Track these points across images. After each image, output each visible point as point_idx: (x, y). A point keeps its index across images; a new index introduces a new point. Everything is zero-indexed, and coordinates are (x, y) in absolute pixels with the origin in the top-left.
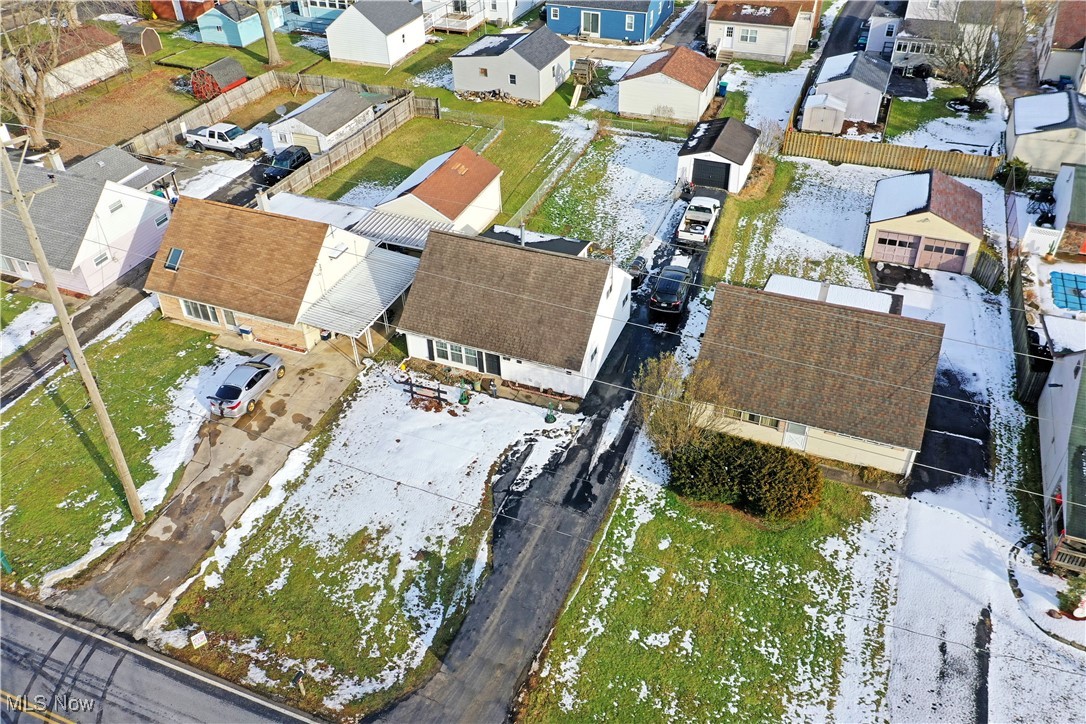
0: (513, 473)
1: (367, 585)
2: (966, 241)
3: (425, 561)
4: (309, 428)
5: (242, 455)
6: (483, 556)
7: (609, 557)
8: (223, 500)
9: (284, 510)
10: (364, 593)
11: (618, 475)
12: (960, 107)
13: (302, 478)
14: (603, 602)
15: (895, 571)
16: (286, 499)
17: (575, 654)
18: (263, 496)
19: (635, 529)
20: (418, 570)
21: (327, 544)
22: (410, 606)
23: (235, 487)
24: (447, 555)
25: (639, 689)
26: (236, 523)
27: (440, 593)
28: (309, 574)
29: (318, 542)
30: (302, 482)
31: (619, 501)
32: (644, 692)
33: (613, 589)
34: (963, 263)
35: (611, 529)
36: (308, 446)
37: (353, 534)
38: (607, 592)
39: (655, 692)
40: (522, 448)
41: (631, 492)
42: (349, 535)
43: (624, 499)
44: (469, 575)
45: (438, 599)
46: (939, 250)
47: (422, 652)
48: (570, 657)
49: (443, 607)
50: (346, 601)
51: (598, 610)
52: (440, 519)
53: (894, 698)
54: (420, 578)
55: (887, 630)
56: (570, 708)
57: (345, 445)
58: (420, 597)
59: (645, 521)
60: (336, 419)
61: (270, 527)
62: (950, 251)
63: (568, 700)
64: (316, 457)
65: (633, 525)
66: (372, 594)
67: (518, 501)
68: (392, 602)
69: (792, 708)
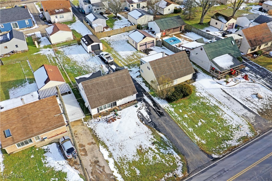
0: (145, 119)
1: (153, 157)
2: (153, 40)
3: (155, 144)
4: (95, 144)
5: (90, 160)
6: (162, 135)
7: (177, 119)
8: (102, 171)
9: (116, 161)
10: (154, 158)
11: (160, 106)
12: (116, 18)
13: (110, 153)
14: (186, 126)
15: (208, 92)
16: (113, 159)
17: (195, 135)
18: (108, 162)
19: (174, 112)
20: (157, 146)
21: (135, 157)
22: (165, 152)
23: (100, 166)
24: (157, 140)
25: (208, 132)
26: (112, 172)
27: (165, 146)
28: (141, 165)
29: (133, 159)
30: (111, 153)
31: (166, 110)
32: (209, 132)
33: (185, 123)
34: (154, 44)
35: (171, 115)
36: (101, 147)
37: (136, 152)
38: (185, 124)
39: (210, 130)
40: (140, 114)
41: (165, 108)
42: (136, 153)
43: (166, 109)
44: (165, 139)
45: (167, 147)
46: (150, 43)
47: (177, 156)
48: (195, 136)
49: (169, 148)
50: (154, 162)
51: (188, 127)
52: (146, 136)
53: (229, 107)
54: (159, 147)
55: (217, 99)
56: (205, 142)
57: (108, 140)
58: (164, 150)
59: (173, 110)
60: (97, 138)
61: (119, 166)
62: (151, 43)
63: (203, 142)
64: (106, 147)
65: (173, 112)
66: (156, 157)
67: (153, 123)
68: (161, 155)
69: (223, 117)
